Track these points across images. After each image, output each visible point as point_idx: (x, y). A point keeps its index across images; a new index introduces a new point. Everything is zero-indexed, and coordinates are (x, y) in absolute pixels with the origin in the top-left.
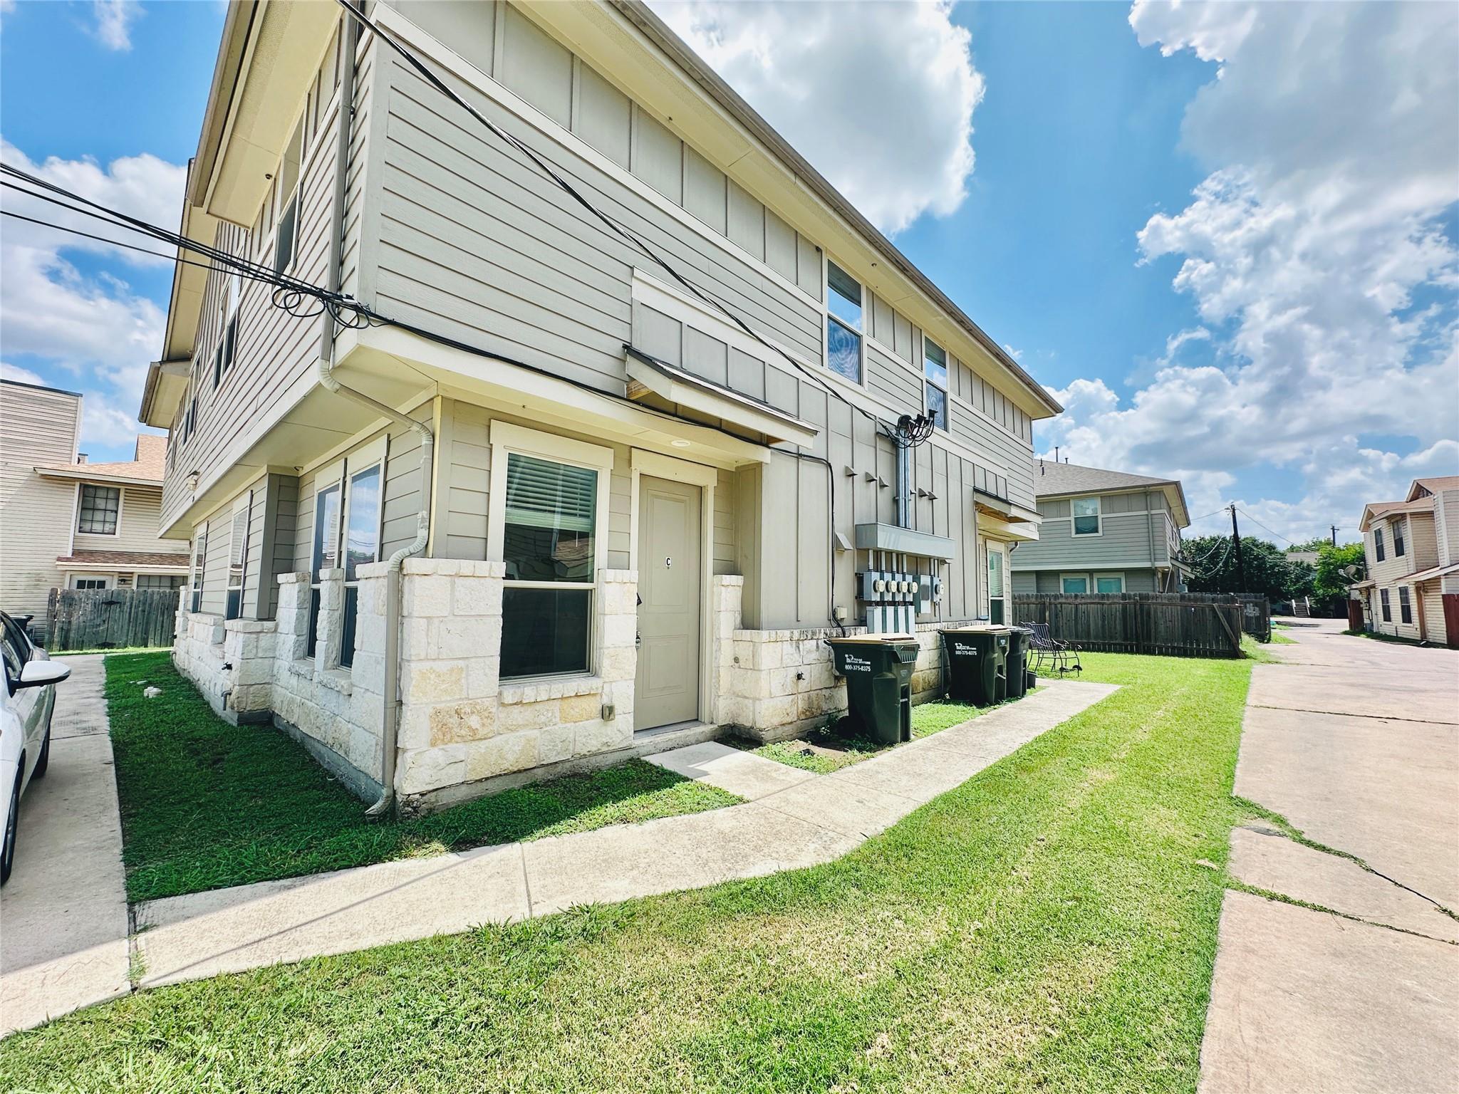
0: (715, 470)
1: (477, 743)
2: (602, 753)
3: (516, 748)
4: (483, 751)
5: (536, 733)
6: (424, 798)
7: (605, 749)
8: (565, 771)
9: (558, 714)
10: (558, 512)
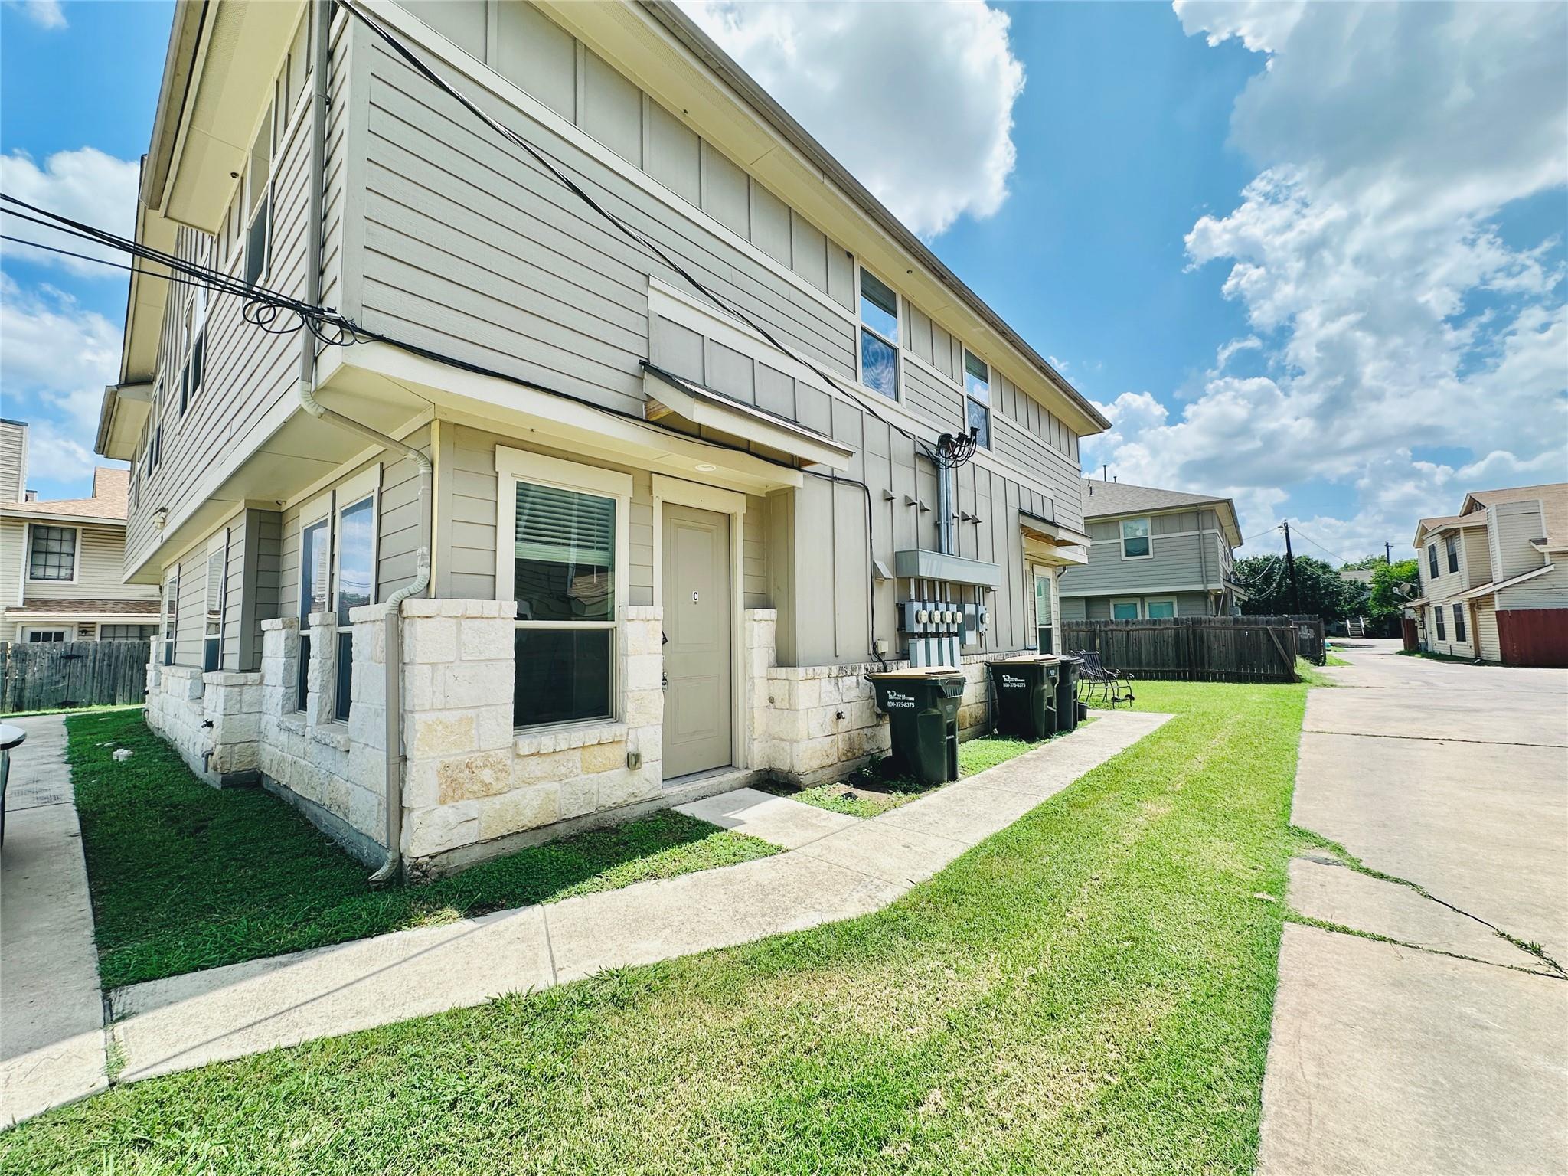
0: (744, 496)
1: (491, 799)
2: (628, 805)
3: (535, 803)
4: (498, 807)
5: (556, 785)
6: (435, 860)
7: (632, 800)
8: (588, 825)
9: (579, 765)
10: (574, 545)
